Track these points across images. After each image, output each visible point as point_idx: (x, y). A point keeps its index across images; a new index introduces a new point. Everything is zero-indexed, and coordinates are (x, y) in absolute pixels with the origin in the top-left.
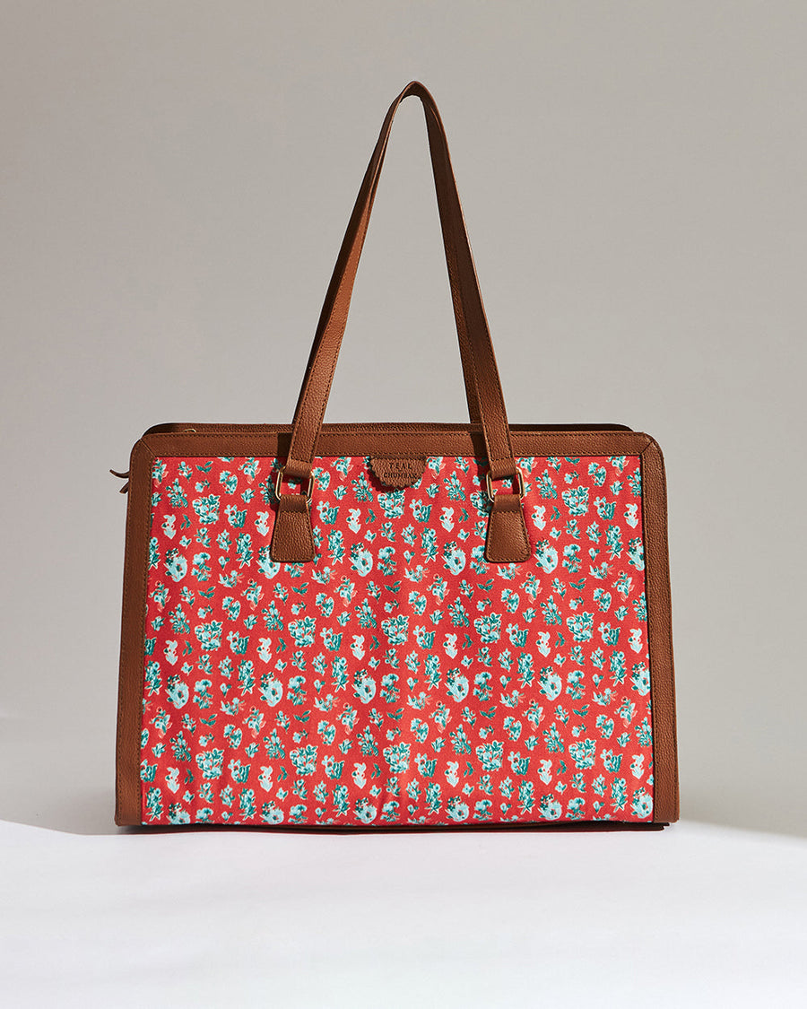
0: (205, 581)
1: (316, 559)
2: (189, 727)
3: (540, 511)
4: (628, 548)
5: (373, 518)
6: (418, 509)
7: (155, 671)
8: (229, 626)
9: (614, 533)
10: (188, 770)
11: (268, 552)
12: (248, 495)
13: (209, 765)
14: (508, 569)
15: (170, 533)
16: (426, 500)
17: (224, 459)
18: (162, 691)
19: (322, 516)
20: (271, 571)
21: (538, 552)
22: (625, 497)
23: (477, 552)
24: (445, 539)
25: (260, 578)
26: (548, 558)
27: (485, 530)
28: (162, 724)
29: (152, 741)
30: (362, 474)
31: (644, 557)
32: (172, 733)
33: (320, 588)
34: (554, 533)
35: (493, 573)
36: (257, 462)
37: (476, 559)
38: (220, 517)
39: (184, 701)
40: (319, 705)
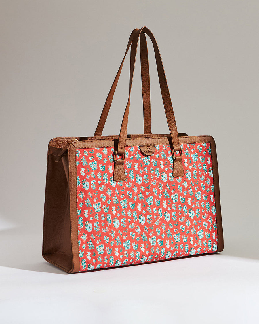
0: (95, 189)
1: (126, 180)
2: (93, 238)
3: (186, 161)
4: (209, 171)
5: (142, 165)
6: (154, 162)
7: (81, 221)
8: (103, 204)
9: (205, 167)
10: (93, 252)
11: (113, 179)
12: (105, 160)
13: (100, 249)
14: (179, 179)
15: (83, 174)
16: (156, 159)
17: (97, 149)
18: (84, 227)
19: (127, 166)
20: (114, 184)
21: (186, 173)
22: (207, 155)
23: (171, 175)
24: (162, 171)
25: (111, 187)
26: (189, 175)
27: (172, 168)
28: (84, 238)
29: (82, 244)
30: (138, 152)
31: (213, 173)
32: (88, 240)
33: (128, 189)
34: (190, 167)
35: (175, 181)
36: (107, 149)
37: (170, 177)
38: (98, 168)
39: (91, 230)
40: (130, 227)
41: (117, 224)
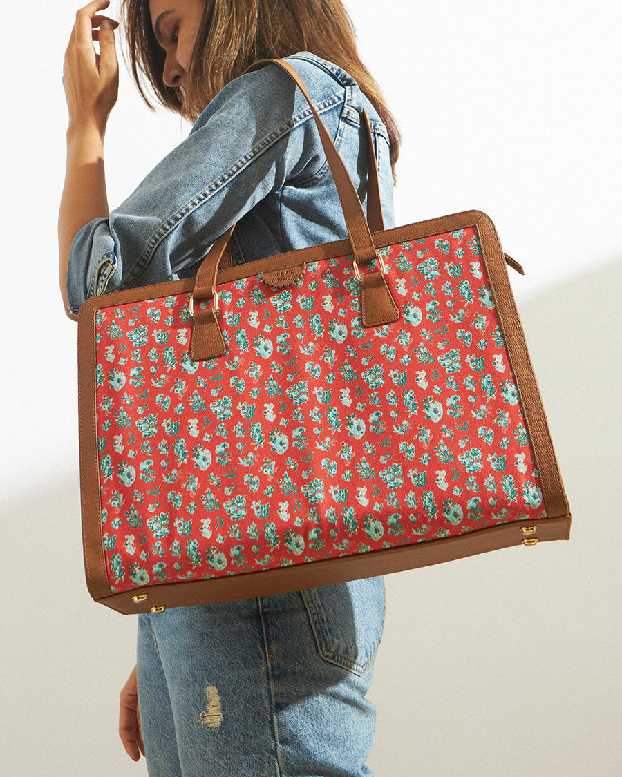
0: (140, 387)
1: (227, 353)
2: (139, 500)
3: (401, 282)
4: (478, 294)
5: (269, 315)
6: (303, 302)
7: (108, 463)
8: (162, 416)
9: (464, 286)
10: (142, 534)
11: (188, 356)
13: (157, 527)
14: (383, 329)
15: (111, 358)
16: (309, 293)
17: (149, 301)
18: (115, 476)
19: (228, 322)
20: (191, 368)
21: (405, 311)
22: (468, 258)
23: (355, 322)
24: (328, 319)
25: (184, 376)
26: (414, 316)
27: (358, 305)
28: (117, 502)
29: (110, 518)
30: (256, 286)
31: (491, 299)
32: (125, 508)
33: (233, 373)
34: (415, 296)
35: (370, 335)
37: (355, 328)
38: (149, 340)
39: (132, 480)
40: (243, 463)
41: (203, 459)
